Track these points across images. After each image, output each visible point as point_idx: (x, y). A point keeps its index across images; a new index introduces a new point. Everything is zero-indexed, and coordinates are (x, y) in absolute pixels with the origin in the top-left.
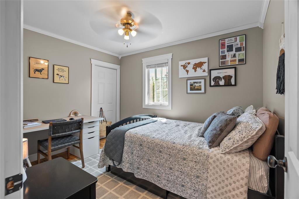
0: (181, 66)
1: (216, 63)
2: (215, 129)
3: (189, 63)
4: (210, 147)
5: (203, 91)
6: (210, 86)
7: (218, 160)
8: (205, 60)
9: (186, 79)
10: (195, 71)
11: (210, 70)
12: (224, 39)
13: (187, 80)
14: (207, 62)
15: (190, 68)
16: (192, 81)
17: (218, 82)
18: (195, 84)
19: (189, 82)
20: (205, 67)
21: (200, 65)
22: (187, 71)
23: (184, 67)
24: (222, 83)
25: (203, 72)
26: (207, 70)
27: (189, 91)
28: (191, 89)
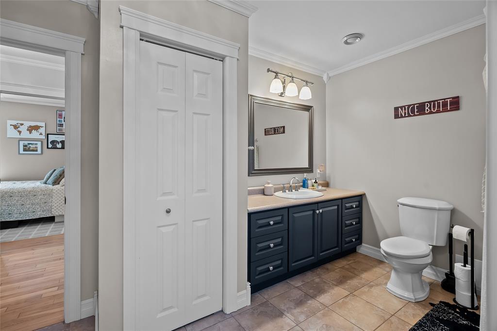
0: (11, 125)
1: (53, 128)
2: (56, 176)
3: (22, 124)
4: (53, 185)
5: (39, 151)
6: (48, 148)
7: (58, 190)
8: (43, 124)
9: (18, 139)
10: (30, 133)
11: (48, 134)
12: (62, 111)
13: (19, 141)
14: (44, 126)
15: (23, 129)
16: (26, 143)
17: (56, 145)
18: (30, 145)
19: (22, 143)
20: (42, 130)
21: (37, 128)
22: (20, 132)
23: (16, 127)
24: (59, 146)
25: (40, 134)
26: (44, 134)
27: (22, 151)
28: (24, 150)
